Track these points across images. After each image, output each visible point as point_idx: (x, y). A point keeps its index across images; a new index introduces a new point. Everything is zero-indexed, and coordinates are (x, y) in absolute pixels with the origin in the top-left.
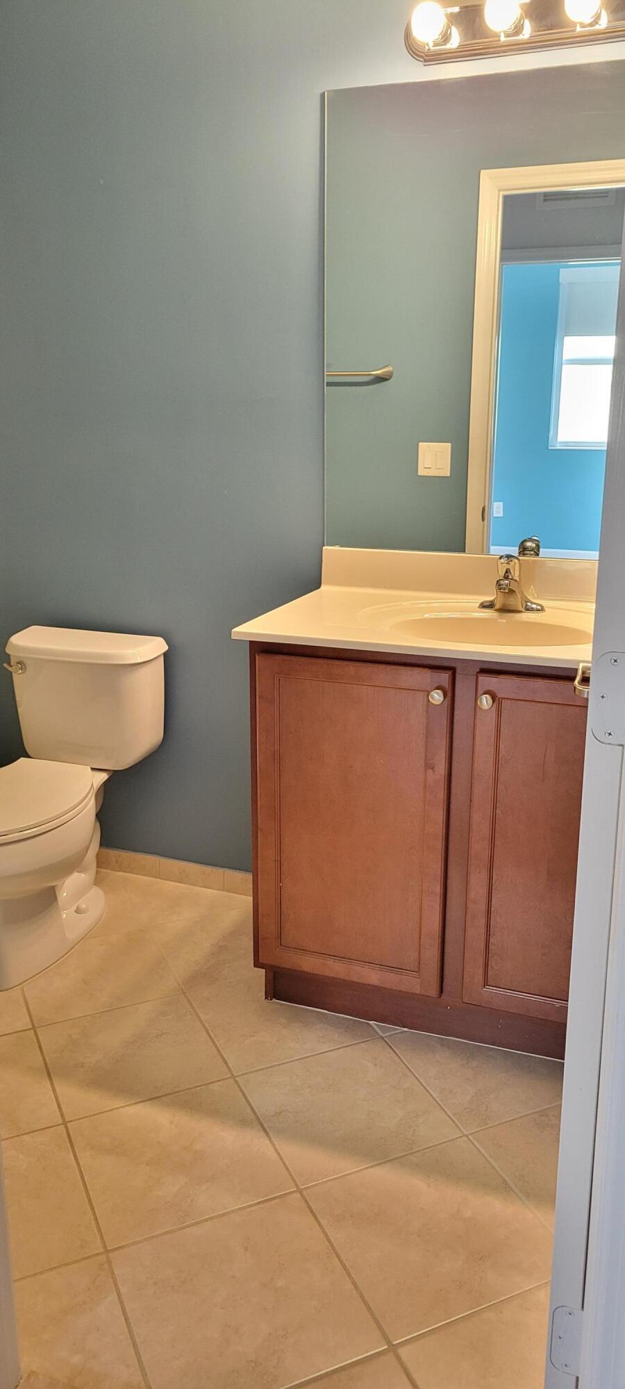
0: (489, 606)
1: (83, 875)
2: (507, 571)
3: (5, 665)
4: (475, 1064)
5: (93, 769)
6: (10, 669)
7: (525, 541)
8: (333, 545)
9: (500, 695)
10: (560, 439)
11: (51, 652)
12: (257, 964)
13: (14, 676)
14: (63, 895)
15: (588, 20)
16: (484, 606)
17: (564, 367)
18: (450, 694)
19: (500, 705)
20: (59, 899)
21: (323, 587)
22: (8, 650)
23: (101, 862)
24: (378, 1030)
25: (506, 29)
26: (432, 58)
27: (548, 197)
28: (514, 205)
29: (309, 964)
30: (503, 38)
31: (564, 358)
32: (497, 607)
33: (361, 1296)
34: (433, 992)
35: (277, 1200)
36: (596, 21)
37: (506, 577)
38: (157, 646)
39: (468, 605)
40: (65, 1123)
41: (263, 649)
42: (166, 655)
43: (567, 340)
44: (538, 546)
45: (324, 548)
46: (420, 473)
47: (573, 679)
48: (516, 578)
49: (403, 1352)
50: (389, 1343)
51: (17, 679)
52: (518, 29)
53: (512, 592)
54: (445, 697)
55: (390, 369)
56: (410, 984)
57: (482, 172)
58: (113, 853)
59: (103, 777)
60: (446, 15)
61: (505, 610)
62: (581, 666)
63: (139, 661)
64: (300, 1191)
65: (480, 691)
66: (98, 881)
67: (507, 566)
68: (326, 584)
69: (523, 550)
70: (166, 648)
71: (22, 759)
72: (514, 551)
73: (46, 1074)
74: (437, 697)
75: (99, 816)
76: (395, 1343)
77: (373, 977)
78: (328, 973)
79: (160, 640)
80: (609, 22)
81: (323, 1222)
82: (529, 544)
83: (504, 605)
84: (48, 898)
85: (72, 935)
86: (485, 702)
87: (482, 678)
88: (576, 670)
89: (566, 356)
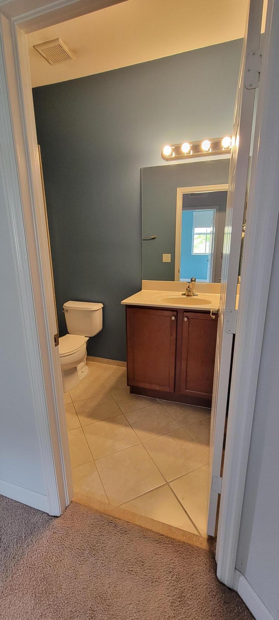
0: (184, 294)
1: (83, 363)
2: (189, 286)
3: (63, 311)
4: (183, 409)
5: (85, 337)
6: (64, 312)
7: (192, 278)
8: (144, 280)
9: (189, 317)
10: (194, 252)
11: (75, 308)
12: (128, 385)
13: (65, 314)
14: (78, 368)
15: (207, 150)
16: (183, 295)
17: (195, 235)
18: (176, 317)
19: (189, 320)
20: (78, 370)
21: (142, 290)
22: (63, 307)
23: (87, 359)
24: (158, 401)
25: (186, 152)
26: (167, 160)
27: (192, 194)
28: (185, 196)
29: (141, 385)
30: (186, 155)
31: (195, 233)
32: (186, 295)
33: (159, 470)
34: (172, 391)
35: (136, 446)
36: (209, 150)
37: (188, 288)
38: (100, 306)
39: (178, 294)
40: (82, 427)
41: (129, 307)
42: (103, 308)
43: (195, 228)
44: (195, 279)
45: (143, 280)
46: (163, 261)
47: (210, 313)
48: (191, 287)
49: (170, 484)
50: (166, 481)
51: (66, 314)
52: (189, 153)
53: (190, 291)
54: (175, 318)
55: (156, 236)
56: (167, 389)
57: (177, 188)
58: (90, 357)
59: (88, 338)
60: (172, 149)
61: (188, 296)
62: (211, 310)
63: (96, 309)
64: (142, 443)
65: (184, 317)
66: (86, 364)
67: (189, 285)
68: (143, 289)
69: (192, 280)
70: (103, 306)
71: (67, 335)
72: (189, 280)
73: (76, 414)
74: (173, 318)
75: (87, 349)
76: (168, 482)
77: (157, 388)
78: (146, 387)
79: (102, 304)
80: (212, 150)
81: (148, 451)
82: (193, 279)
83: (188, 294)
84: (75, 369)
85: (81, 378)
86: (186, 319)
87: (185, 313)
88: (210, 311)
89: (195, 232)
